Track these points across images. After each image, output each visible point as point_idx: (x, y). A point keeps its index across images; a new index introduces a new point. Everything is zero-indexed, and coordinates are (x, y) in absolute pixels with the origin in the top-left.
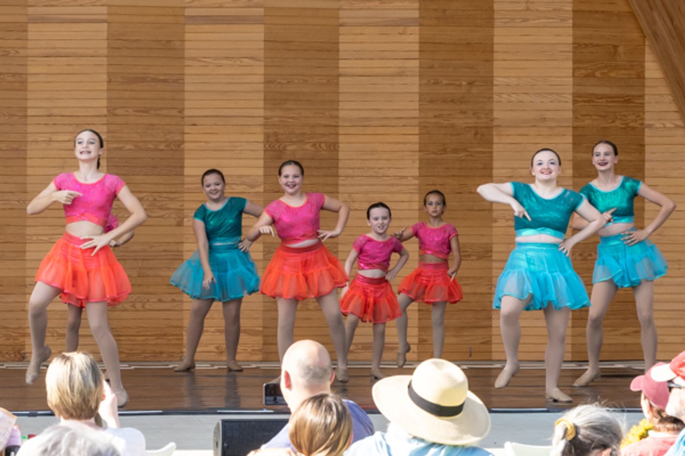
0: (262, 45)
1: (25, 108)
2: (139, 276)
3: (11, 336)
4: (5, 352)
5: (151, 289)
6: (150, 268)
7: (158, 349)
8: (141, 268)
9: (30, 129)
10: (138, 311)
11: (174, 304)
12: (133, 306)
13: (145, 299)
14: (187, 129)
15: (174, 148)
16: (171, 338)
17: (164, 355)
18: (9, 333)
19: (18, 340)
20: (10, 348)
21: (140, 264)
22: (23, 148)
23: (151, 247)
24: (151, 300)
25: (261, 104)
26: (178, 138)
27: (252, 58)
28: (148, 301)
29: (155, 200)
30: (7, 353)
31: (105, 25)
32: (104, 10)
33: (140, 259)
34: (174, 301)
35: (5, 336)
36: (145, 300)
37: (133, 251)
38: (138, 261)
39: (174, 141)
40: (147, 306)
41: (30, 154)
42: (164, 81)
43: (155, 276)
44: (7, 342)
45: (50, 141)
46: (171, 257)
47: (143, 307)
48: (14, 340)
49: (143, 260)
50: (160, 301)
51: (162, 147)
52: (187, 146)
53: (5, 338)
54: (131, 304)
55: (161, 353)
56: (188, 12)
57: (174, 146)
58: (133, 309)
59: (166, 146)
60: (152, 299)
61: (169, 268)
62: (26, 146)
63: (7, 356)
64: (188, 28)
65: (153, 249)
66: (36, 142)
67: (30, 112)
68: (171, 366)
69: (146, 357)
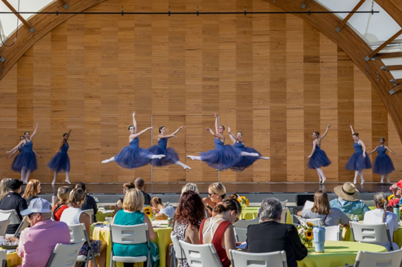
0: (303, 114)
1: (252, 128)
9: (254, 132)
14: (287, 132)
25: (303, 126)
26: (285, 134)
27: (301, 117)
31: (269, 110)
32: (269, 107)
40: (279, 170)
42: (282, 122)
45: (258, 135)
51: (282, 136)
52: (287, 136)
56: (287, 107)
62: (253, 136)
64: (288, 110)
66: (255, 135)
67: (254, 129)
68: (285, 183)
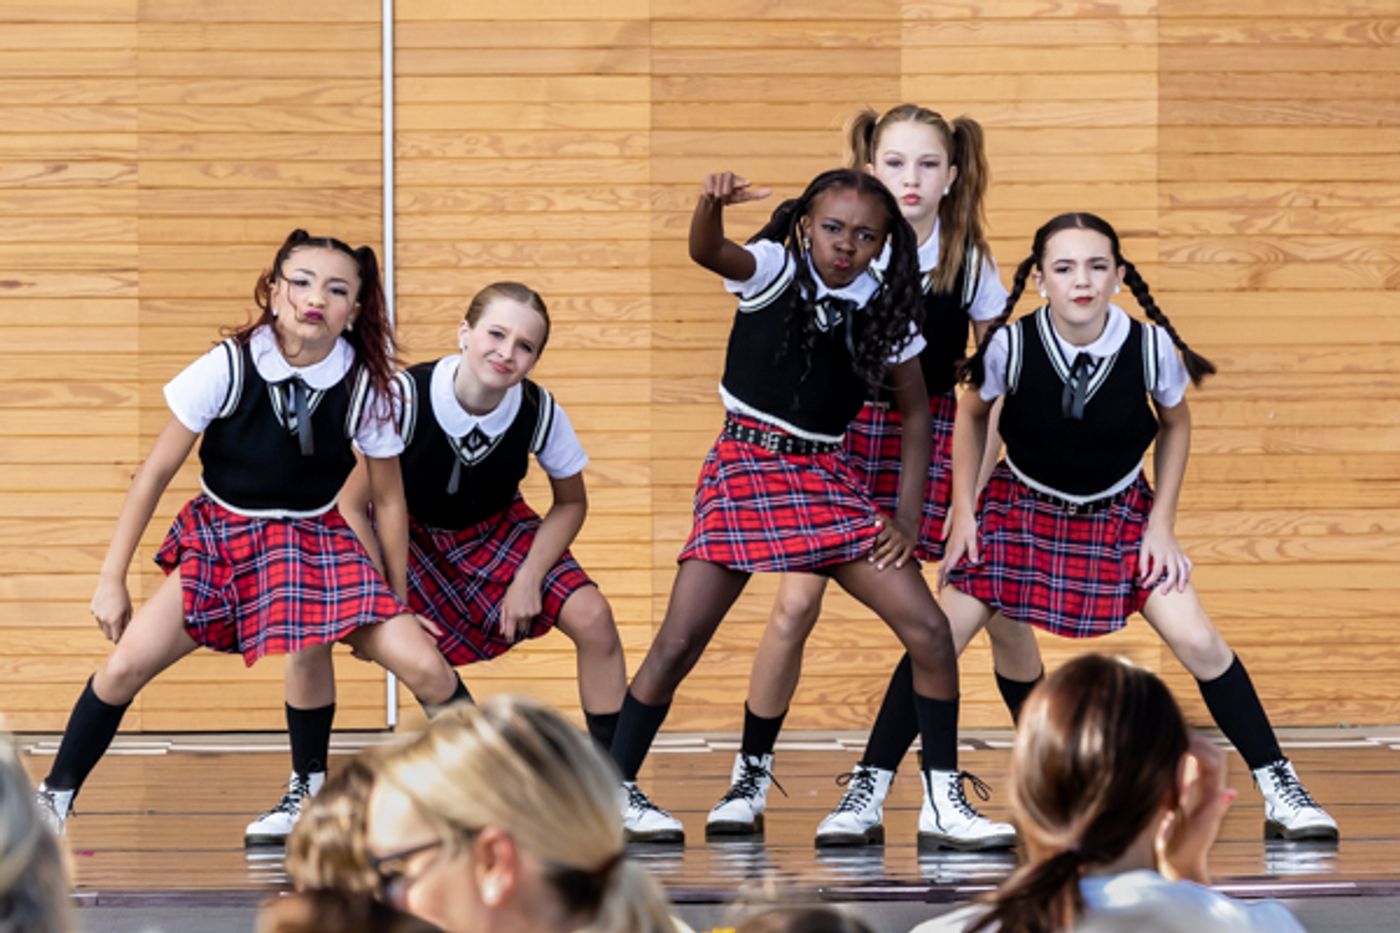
2: (1268, 453)
3: (855, 645)
4: (838, 698)
5: (1305, 496)
6: (1303, 427)
7: (1329, 687)
8: (1271, 428)
10: (1264, 563)
11: (1382, 541)
12: (1250, 548)
13: (1287, 524)
15: (1372, 36)
16: (1370, 650)
17: (1350, 706)
18: (851, 636)
19: (880, 658)
20: (854, 685)
21: (1271, 416)
22: (887, 42)
23: (1302, 360)
24: (1304, 530)
28: (1296, 533)
29: (1315, 206)
30: (844, 702)
33: (1269, 399)
34: (1379, 530)
35: (837, 645)
36: (1288, 530)
37: (1248, 373)
38: (1263, 404)
39: (1374, 17)
40: (1294, 549)
41: (909, 61)
43: (1318, 452)
44: (846, 667)
46: (1370, 390)
47: (1280, 550)
48: (867, 658)
49: (1280, 399)
50: (1335, 531)
51: (1336, 34)
53: (836, 653)
54: (1242, 542)
55: (1339, 699)
57: (1375, 29)
58: (1248, 557)
59: (1349, 32)
60: (1306, 524)
61: (1363, 426)
62: (898, 37)
63: (845, 711)
65: (1314, 365)
66: (932, 21)
68: (1374, 742)
69: (1291, 712)
